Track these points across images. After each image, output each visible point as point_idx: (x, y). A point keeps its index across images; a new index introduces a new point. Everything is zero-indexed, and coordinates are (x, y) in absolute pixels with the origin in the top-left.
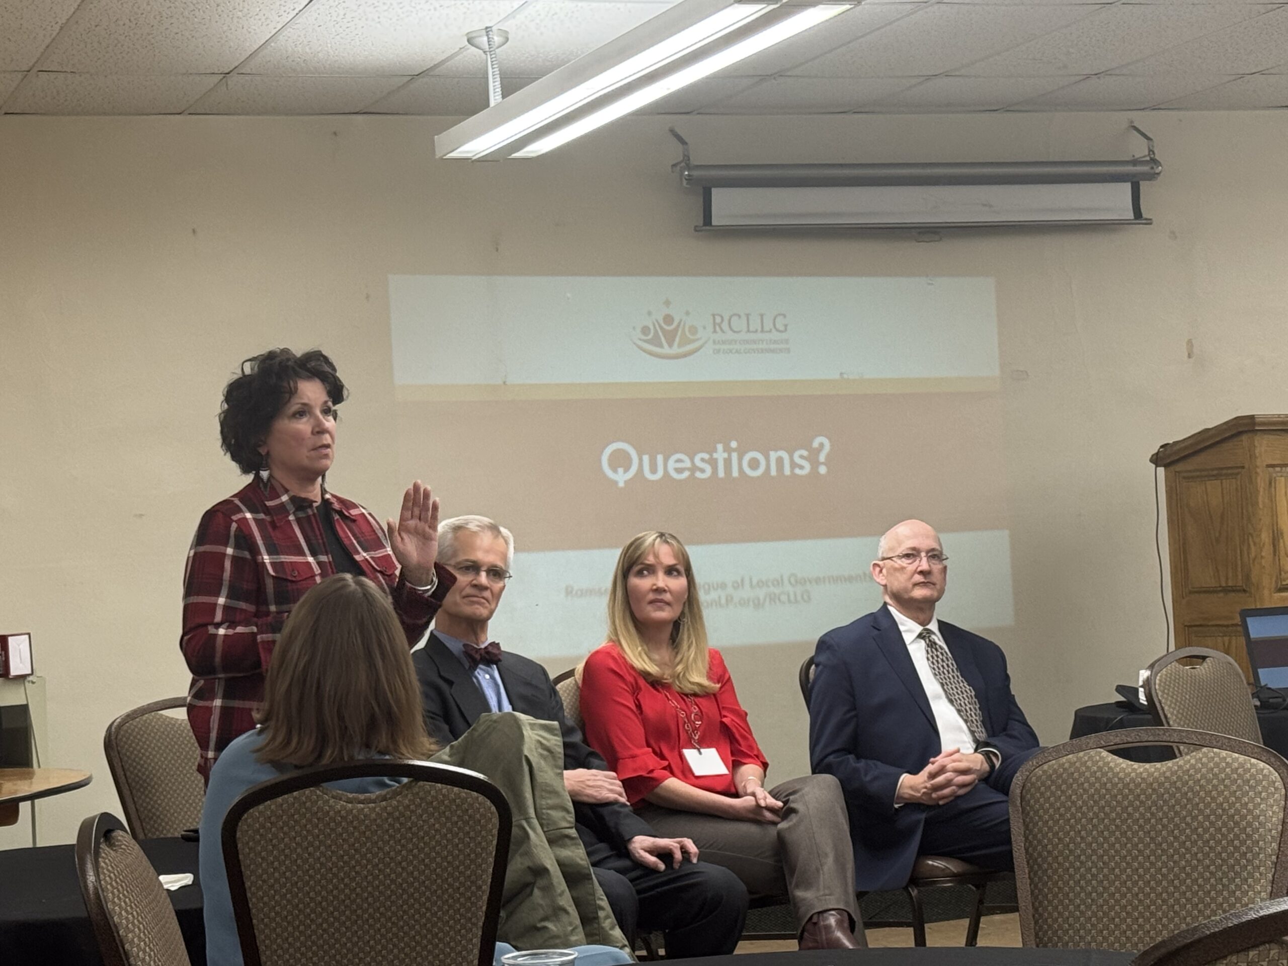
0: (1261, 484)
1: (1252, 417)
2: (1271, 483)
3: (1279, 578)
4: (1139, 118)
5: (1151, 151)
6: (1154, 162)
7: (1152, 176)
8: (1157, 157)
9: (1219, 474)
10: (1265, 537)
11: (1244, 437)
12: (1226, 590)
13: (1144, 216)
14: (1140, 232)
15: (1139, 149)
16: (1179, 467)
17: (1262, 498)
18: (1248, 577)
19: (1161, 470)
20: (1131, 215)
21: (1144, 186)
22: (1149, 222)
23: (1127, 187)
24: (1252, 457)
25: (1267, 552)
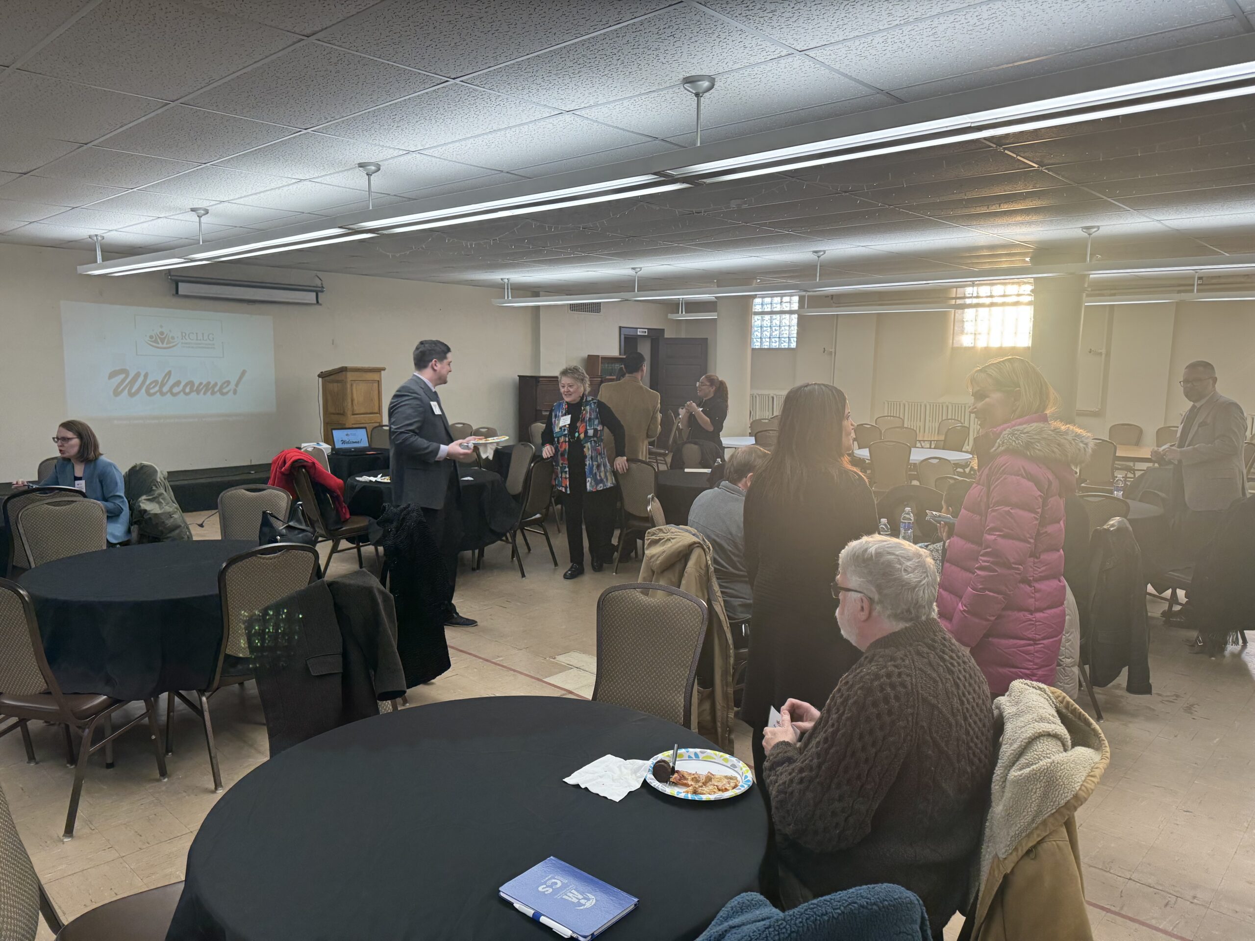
0: (349, 386)
1: (346, 367)
2: (352, 385)
3: (353, 411)
4: (319, 274)
5: (322, 284)
6: (322, 287)
7: (322, 291)
8: (324, 286)
9: (337, 382)
10: (349, 400)
11: (344, 373)
12: (338, 414)
13: (320, 302)
14: (318, 307)
15: (318, 283)
16: (326, 378)
17: (349, 390)
18: (344, 412)
19: (320, 379)
20: (315, 302)
21: (320, 294)
22: (321, 305)
23: (314, 294)
24: (346, 378)
25: (350, 404)
